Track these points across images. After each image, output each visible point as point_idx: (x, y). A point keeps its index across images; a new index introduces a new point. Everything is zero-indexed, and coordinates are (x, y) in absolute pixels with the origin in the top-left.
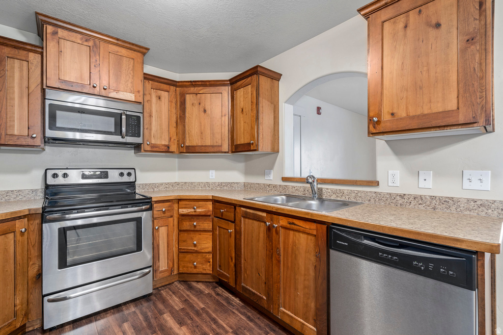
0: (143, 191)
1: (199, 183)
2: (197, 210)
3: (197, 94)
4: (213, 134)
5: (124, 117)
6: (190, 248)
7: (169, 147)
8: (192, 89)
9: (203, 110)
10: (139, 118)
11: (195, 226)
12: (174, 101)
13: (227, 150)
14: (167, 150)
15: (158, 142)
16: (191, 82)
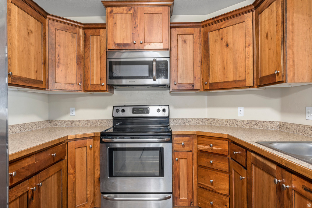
0: (176, 125)
1: (227, 120)
2: (214, 148)
3: (219, 30)
4: (236, 68)
5: (154, 63)
6: (207, 185)
7: (193, 86)
8: (215, 26)
9: (225, 44)
10: (166, 62)
11: (212, 164)
12: (198, 42)
13: (252, 85)
14: (192, 89)
15: (184, 82)
16: (213, 19)
